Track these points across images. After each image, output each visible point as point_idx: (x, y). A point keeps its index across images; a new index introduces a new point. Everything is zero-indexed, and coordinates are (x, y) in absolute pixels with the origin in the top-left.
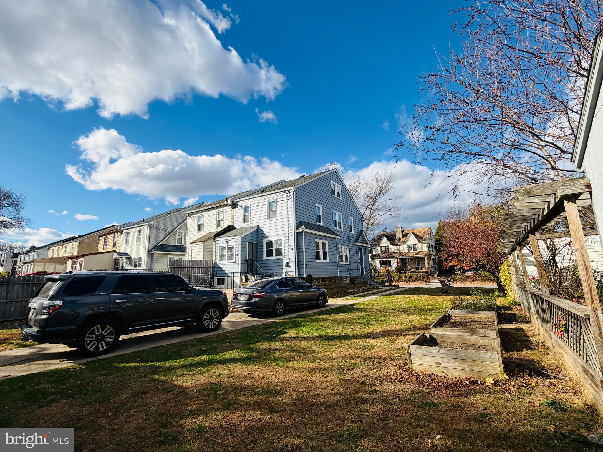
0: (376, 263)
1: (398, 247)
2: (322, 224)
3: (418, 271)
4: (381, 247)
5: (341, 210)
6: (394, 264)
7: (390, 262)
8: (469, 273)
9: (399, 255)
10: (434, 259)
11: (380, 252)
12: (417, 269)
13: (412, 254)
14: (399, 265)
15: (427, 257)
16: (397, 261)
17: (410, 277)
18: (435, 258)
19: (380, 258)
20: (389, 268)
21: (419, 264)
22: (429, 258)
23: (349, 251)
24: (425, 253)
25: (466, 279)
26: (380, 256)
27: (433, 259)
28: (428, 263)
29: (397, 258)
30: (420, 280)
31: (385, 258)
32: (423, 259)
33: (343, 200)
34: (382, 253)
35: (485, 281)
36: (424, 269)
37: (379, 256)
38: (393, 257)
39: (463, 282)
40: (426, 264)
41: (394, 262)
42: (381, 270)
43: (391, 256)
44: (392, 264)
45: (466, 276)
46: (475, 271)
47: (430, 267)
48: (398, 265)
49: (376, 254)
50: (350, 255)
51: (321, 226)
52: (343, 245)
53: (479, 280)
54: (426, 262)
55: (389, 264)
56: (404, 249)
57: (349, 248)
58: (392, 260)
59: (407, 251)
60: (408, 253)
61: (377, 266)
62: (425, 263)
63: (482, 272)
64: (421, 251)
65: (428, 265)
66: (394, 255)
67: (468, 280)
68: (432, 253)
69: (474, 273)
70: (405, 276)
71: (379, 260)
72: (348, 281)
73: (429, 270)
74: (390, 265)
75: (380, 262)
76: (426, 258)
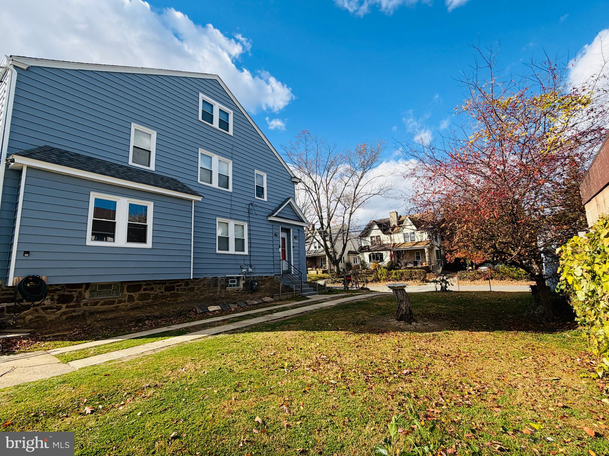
0: (364, 258)
1: (392, 236)
2: (152, 168)
3: (415, 267)
4: (371, 237)
5: (230, 155)
6: (387, 258)
7: (382, 255)
8: (483, 269)
9: (393, 247)
10: (439, 252)
11: (370, 244)
12: (416, 263)
13: (408, 246)
14: (393, 259)
15: (428, 249)
16: (391, 254)
17: (402, 274)
18: (440, 250)
19: (369, 251)
20: (380, 264)
21: (418, 258)
22: (431, 250)
23: (249, 230)
24: (425, 243)
25: (478, 276)
26: (370, 248)
27: (437, 251)
28: (429, 256)
29: (390, 250)
30: (416, 278)
31: (375, 251)
32: (423, 251)
33: (236, 137)
34: (372, 244)
35: (505, 279)
36: (424, 264)
37: (368, 248)
38: (386, 250)
39: (473, 280)
40: (427, 258)
41: (387, 256)
42: (371, 265)
43: (383, 247)
44: (384, 259)
45: (478, 273)
46: (491, 265)
47: (432, 262)
48: (391, 259)
49: (365, 246)
50: (249, 238)
51: (151, 173)
52: (231, 218)
53: (496, 279)
54: (427, 254)
55: (381, 258)
56: (398, 238)
57: (249, 226)
58: (384, 252)
59: (402, 241)
60: (404, 243)
61: (366, 261)
62: (425, 257)
63: (500, 266)
64: (420, 240)
65: (430, 259)
66: (387, 247)
67: (481, 278)
68: (435, 243)
69: (490, 268)
70: (396, 274)
71: (369, 253)
72: (241, 286)
73: (430, 264)
74: (382, 260)
75: (370, 256)
76: (426, 250)
